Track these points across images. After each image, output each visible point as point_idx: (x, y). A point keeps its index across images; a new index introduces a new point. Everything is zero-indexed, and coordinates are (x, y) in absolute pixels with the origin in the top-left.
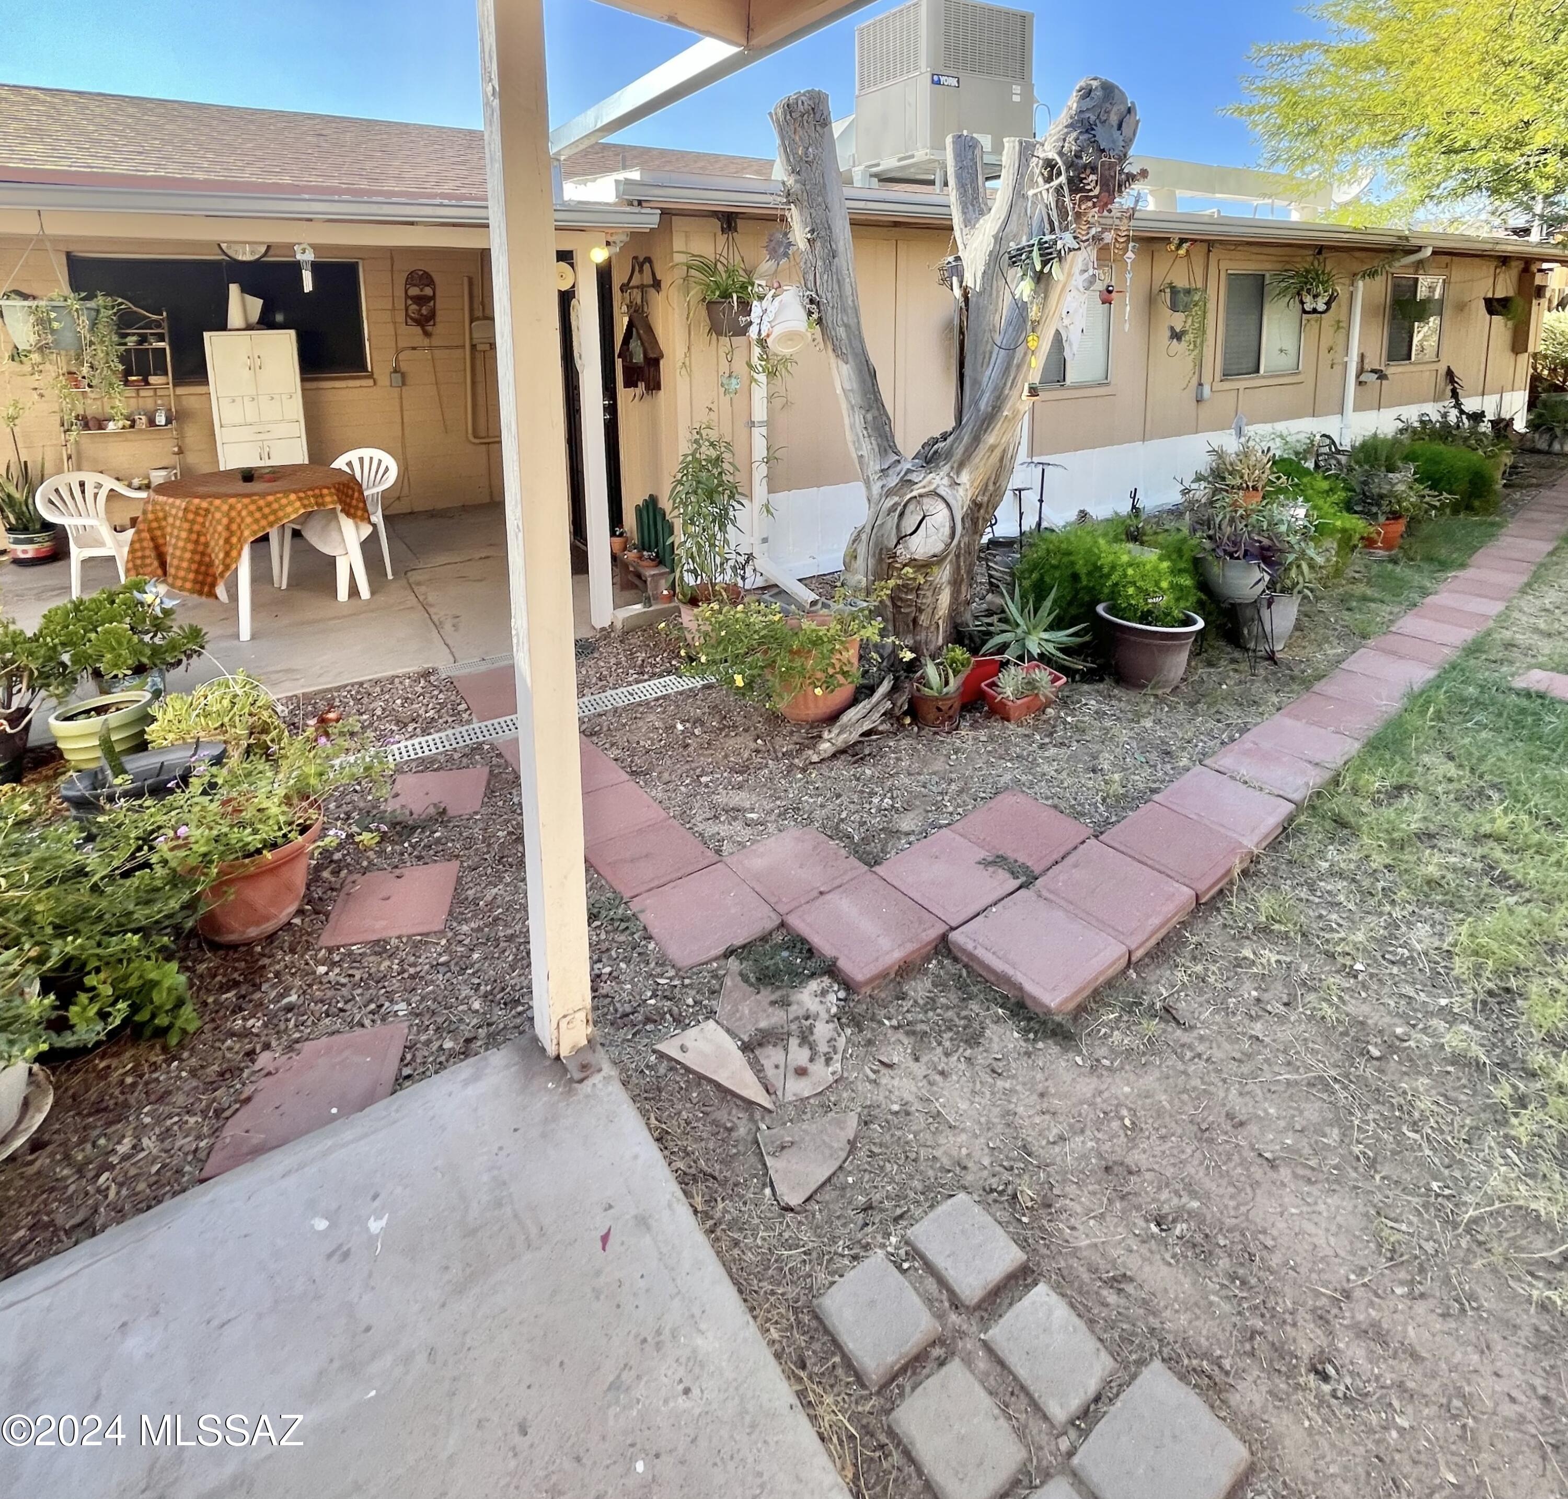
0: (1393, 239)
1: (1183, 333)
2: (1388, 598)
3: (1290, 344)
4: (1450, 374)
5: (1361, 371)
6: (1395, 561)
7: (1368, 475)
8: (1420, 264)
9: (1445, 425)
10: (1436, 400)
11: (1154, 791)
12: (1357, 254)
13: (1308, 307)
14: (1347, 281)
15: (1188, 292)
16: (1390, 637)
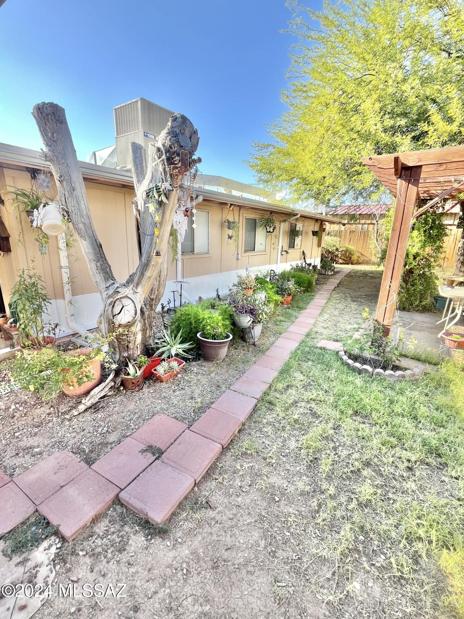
0: (290, 211)
1: (232, 236)
2: (287, 320)
3: (263, 242)
4: (303, 252)
5: (282, 251)
6: (289, 308)
7: (283, 283)
8: (297, 219)
9: (302, 267)
10: (300, 260)
11: (212, 403)
12: (282, 215)
13: (268, 230)
14: (278, 223)
15: (234, 223)
16: (287, 333)
